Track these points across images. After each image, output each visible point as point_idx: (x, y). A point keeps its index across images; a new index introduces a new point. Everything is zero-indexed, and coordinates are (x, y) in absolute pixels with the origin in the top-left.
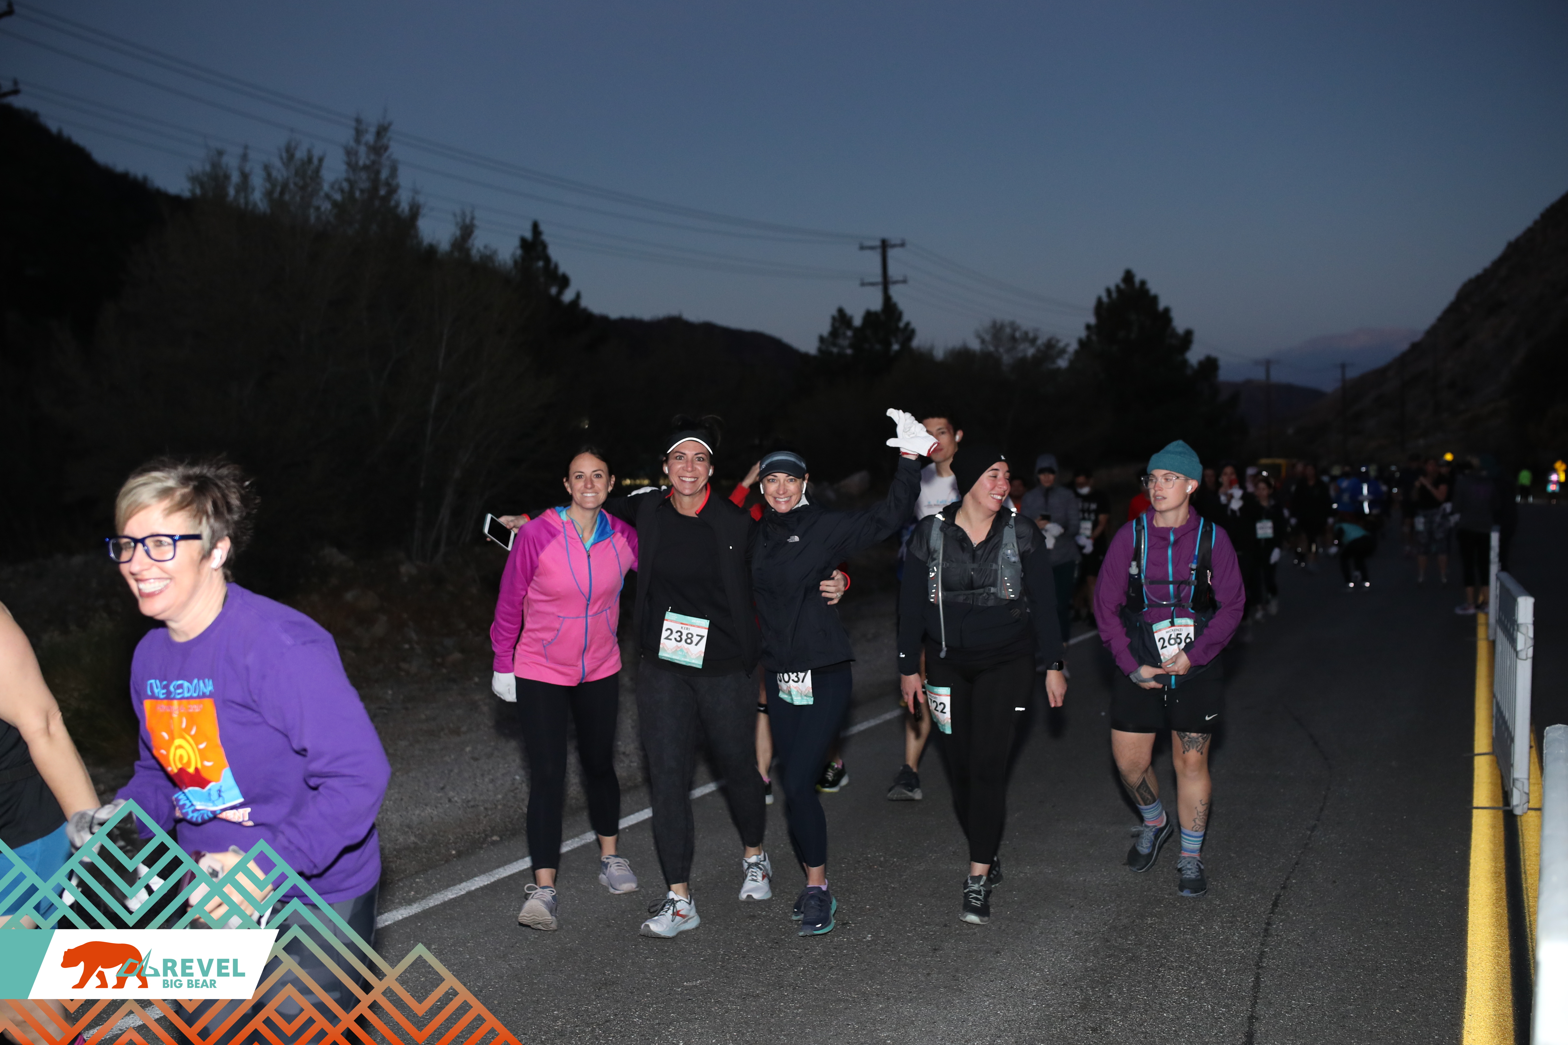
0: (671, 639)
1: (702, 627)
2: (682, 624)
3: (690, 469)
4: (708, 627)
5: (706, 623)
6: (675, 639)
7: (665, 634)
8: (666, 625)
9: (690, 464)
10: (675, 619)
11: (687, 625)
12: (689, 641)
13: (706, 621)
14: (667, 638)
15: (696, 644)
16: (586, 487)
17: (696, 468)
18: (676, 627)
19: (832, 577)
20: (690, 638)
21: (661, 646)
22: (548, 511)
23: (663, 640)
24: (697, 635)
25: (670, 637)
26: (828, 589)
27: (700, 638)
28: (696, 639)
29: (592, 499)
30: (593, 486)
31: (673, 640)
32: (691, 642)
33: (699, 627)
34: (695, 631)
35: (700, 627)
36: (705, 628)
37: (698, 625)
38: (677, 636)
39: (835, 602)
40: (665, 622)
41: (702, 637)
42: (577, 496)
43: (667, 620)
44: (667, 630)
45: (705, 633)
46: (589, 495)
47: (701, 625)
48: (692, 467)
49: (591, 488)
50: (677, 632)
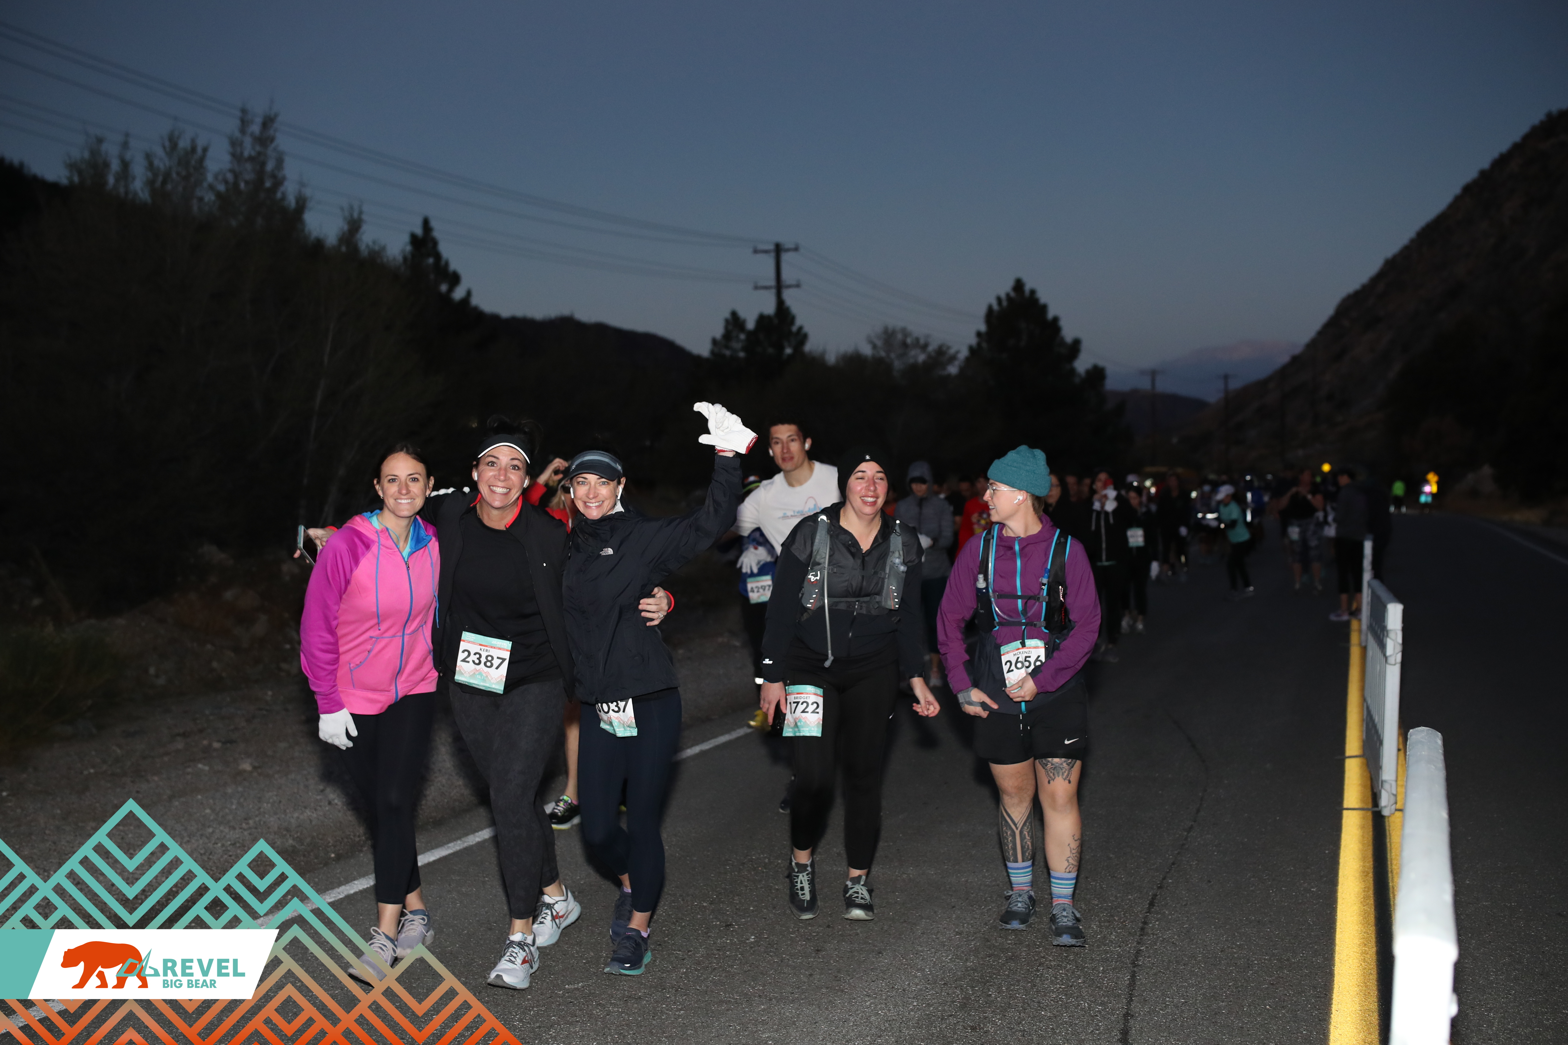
0: (468, 662)
1: (504, 650)
2: (480, 645)
3: (502, 478)
4: (510, 649)
5: (508, 645)
6: (474, 662)
7: (461, 656)
8: (463, 646)
9: (502, 472)
10: (472, 640)
11: (486, 646)
12: (489, 664)
13: (508, 642)
14: (464, 660)
15: (497, 668)
16: (400, 492)
17: (509, 477)
18: (474, 649)
19: (653, 593)
20: (490, 661)
21: (457, 669)
22: (358, 519)
23: (459, 663)
24: (498, 658)
25: (467, 660)
26: (649, 608)
27: (501, 660)
28: (496, 662)
29: (407, 507)
30: (408, 492)
31: (471, 662)
32: (492, 666)
33: (500, 649)
34: (495, 653)
35: (502, 648)
36: (507, 650)
37: (500, 646)
38: (474, 658)
39: (656, 623)
40: (462, 643)
41: (504, 660)
42: (390, 502)
43: (464, 641)
44: (463, 652)
45: (507, 655)
46: (403, 501)
47: (502, 647)
48: (505, 475)
49: (407, 494)
50: (475, 654)
